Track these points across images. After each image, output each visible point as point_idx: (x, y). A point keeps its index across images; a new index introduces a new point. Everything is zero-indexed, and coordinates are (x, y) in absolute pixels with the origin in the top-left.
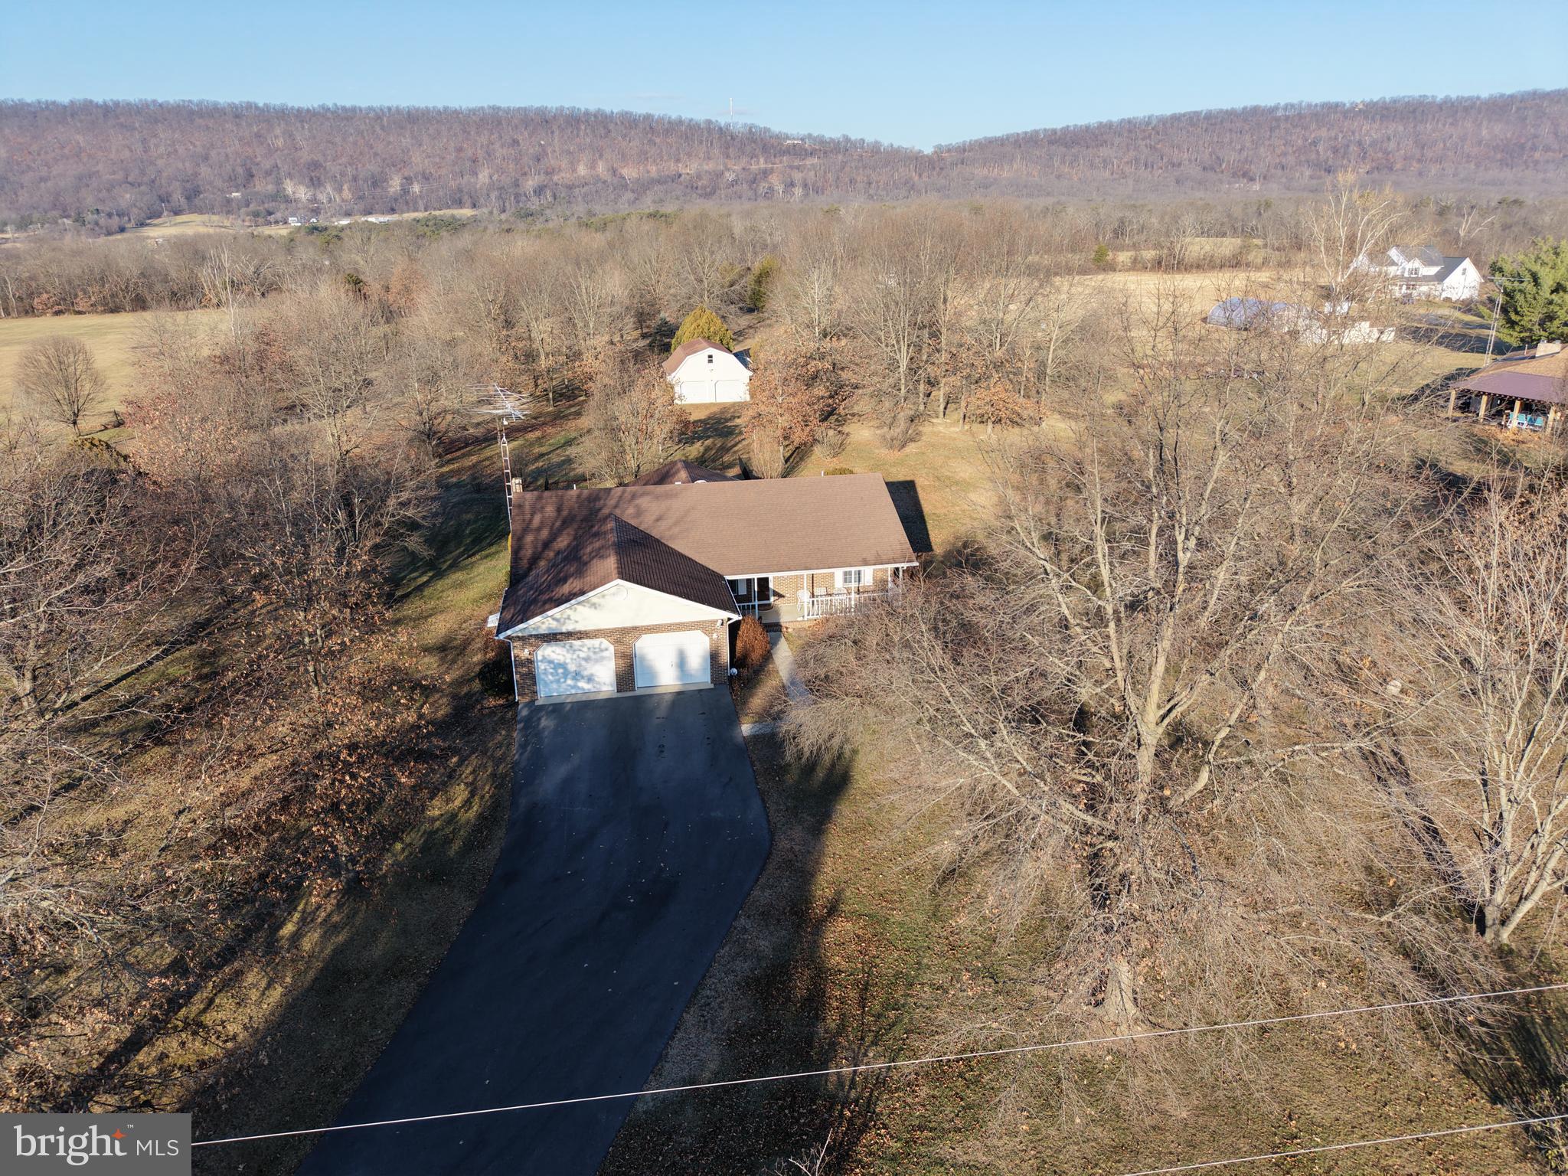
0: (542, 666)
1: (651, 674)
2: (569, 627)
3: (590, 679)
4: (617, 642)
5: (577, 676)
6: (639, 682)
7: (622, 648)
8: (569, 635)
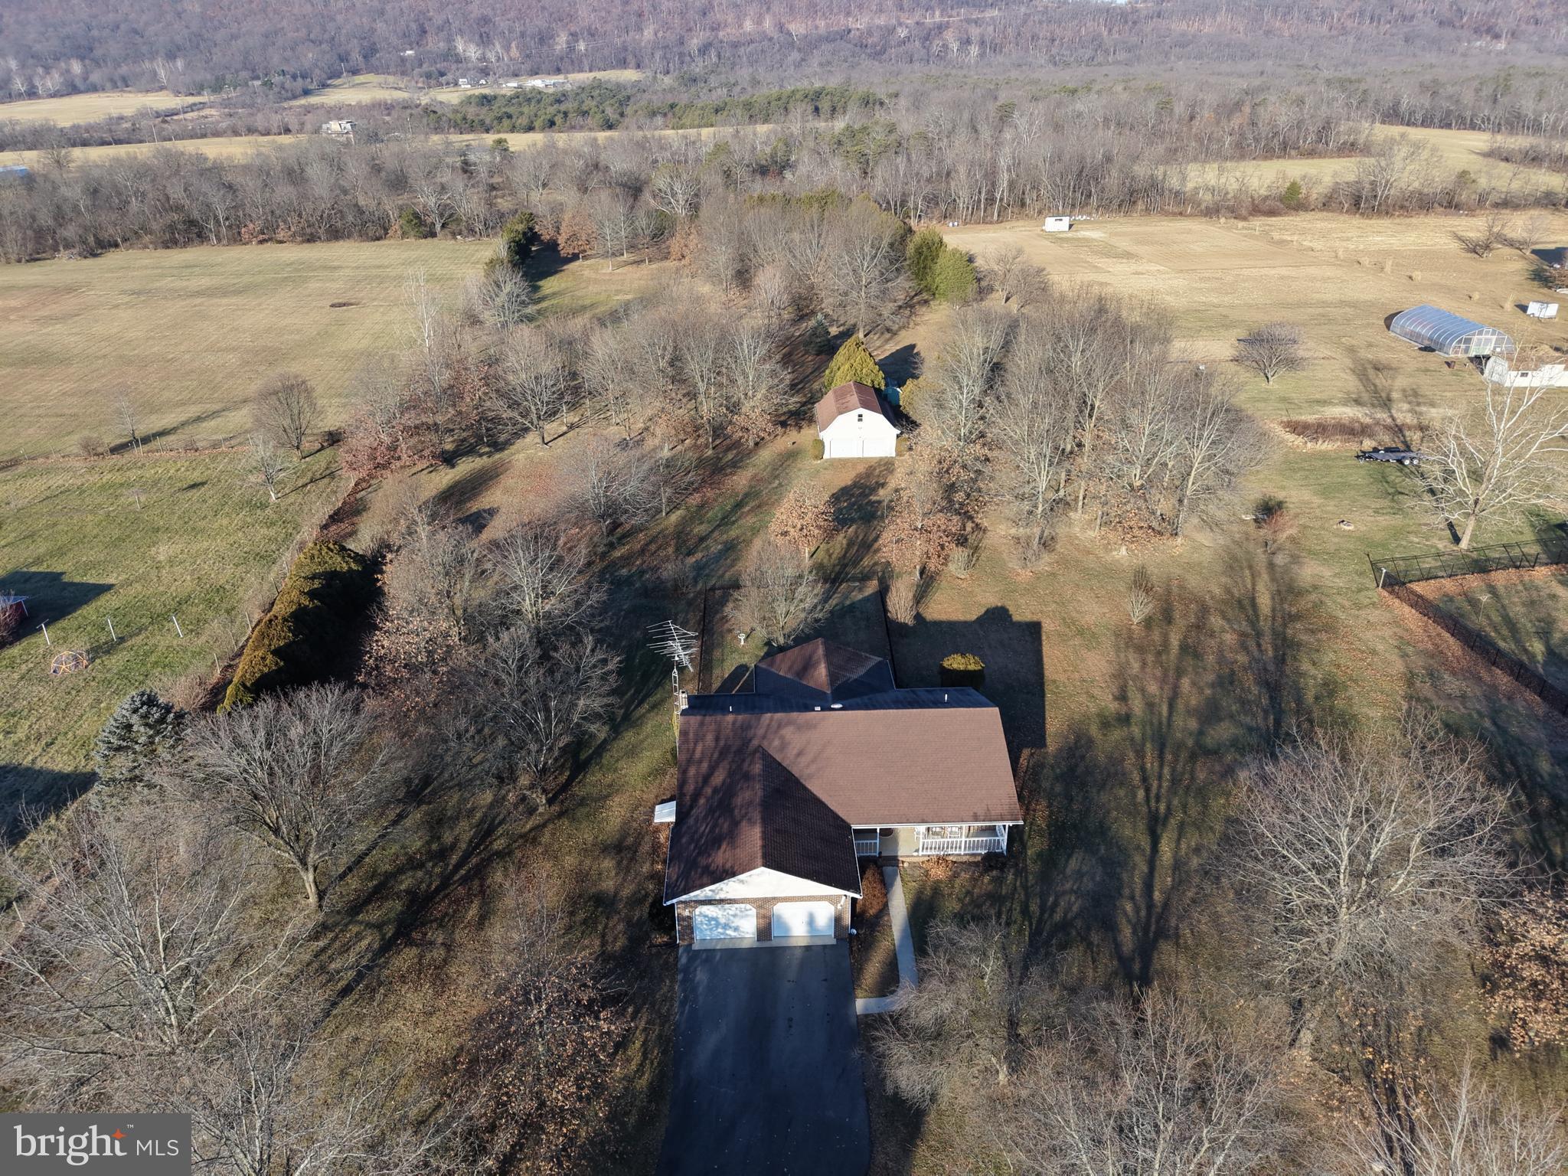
0: (699, 919)
1: (785, 927)
2: (721, 896)
3: (736, 929)
4: (759, 907)
5: (726, 926)
6: (775, 933)
7: (762, 911)
8: (721, 901)
